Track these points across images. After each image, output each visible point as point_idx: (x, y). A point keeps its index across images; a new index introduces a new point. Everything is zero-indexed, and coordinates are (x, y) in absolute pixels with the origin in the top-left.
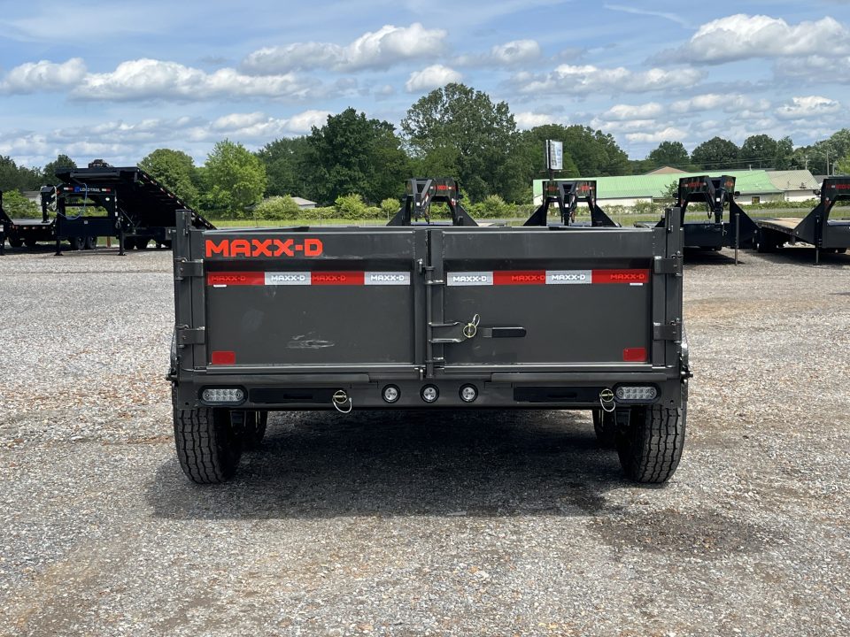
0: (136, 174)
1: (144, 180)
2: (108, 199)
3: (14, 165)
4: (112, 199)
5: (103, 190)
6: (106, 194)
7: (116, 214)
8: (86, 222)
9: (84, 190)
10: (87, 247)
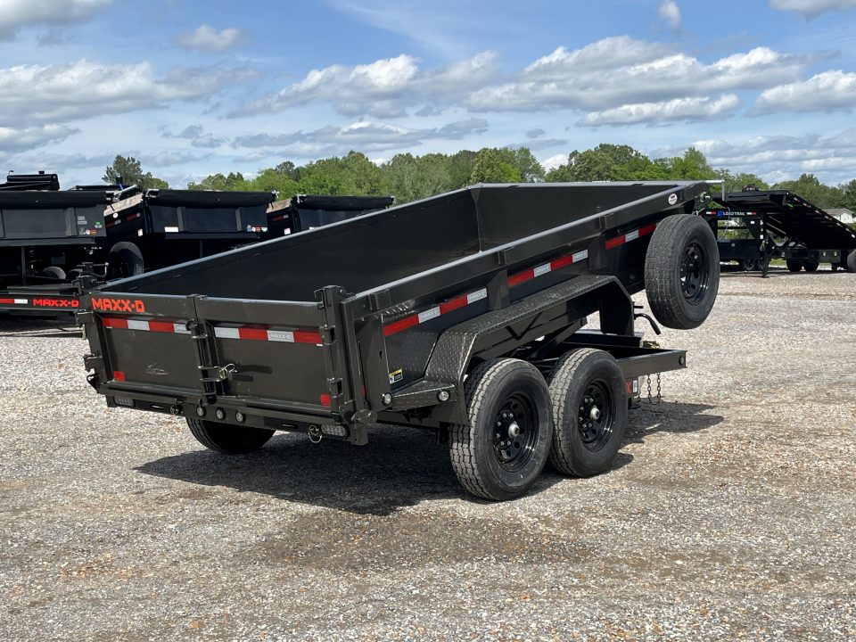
0: (785, 197)
1: (796, 203)
2: (753, 222)
3: (818, 183)
4: (757, 222)
5: (748, 213)
6: (752, 218)
7: (762, 237)
8: (733, 245)
9: (727, 214)
10: (756, 268)
